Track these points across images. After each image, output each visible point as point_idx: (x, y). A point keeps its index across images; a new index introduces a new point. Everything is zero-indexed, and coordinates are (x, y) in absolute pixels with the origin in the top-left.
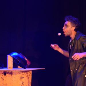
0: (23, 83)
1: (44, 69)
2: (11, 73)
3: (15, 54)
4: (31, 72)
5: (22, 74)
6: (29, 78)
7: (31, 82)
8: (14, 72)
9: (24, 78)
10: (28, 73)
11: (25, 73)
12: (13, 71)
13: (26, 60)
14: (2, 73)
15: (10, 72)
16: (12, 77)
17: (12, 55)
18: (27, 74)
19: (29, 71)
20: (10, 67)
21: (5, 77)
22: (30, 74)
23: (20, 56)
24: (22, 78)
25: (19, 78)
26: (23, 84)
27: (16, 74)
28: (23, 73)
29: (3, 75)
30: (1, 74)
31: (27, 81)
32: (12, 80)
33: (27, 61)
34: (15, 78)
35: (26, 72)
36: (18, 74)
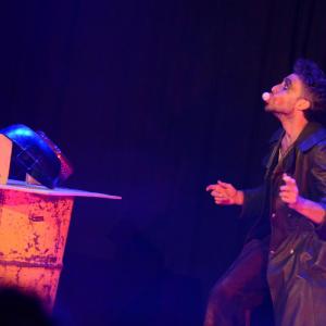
0: (38, 236)
3: (23, 132)
4: (70, 203)
5: (37, 204)
6: (62, 224)
8: (10, 194)
9: (41, 219)
10: (60, 204)
11: (50, 205)
12: (8, 191)
13: (59, 157)
16: (1, 211)
17: (11, 134)
18: (56, 206)
19: (64, 198)
22: (66, 210)
23: (41, 142)
24: (34, 218)
26: (35, 240)
28: (43, 204)
31: (54, 231)
36: (22, 203)
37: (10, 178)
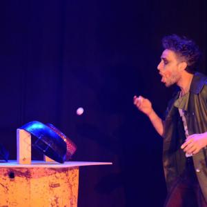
0: (57, 198)
1: (111, 163)
2: (27, 174)
3: (38, 126)
4: (77, 172)
5: (54, 175)
6: (73, 187)
7: (77, 196)
8: (34, 170)
9: (58, 185)
10: (70, 172)
11: (63, 174)
12: (32, 168)
13: (65, 140)
14: (5, 175)
15: (24, 171)
16: (29, 183)
17: (29, 129)
18: (67, 175)
19: (71, 169)
20: (24, 159)
21: (12, 183)
22: (74, 177)
23: (51, 131)
24: (53, 186)
25: (47, 185)
26: (56, 201)
27: (39, 177)
28: (58, 174)
29: (7, 178)
30: (3, 177)
31: (68, 194)
32: (30, 192)
33: (68, 143)
34: (36, 185)
35: (65, 170)
36: (43, 176)
37: (32, 159)
